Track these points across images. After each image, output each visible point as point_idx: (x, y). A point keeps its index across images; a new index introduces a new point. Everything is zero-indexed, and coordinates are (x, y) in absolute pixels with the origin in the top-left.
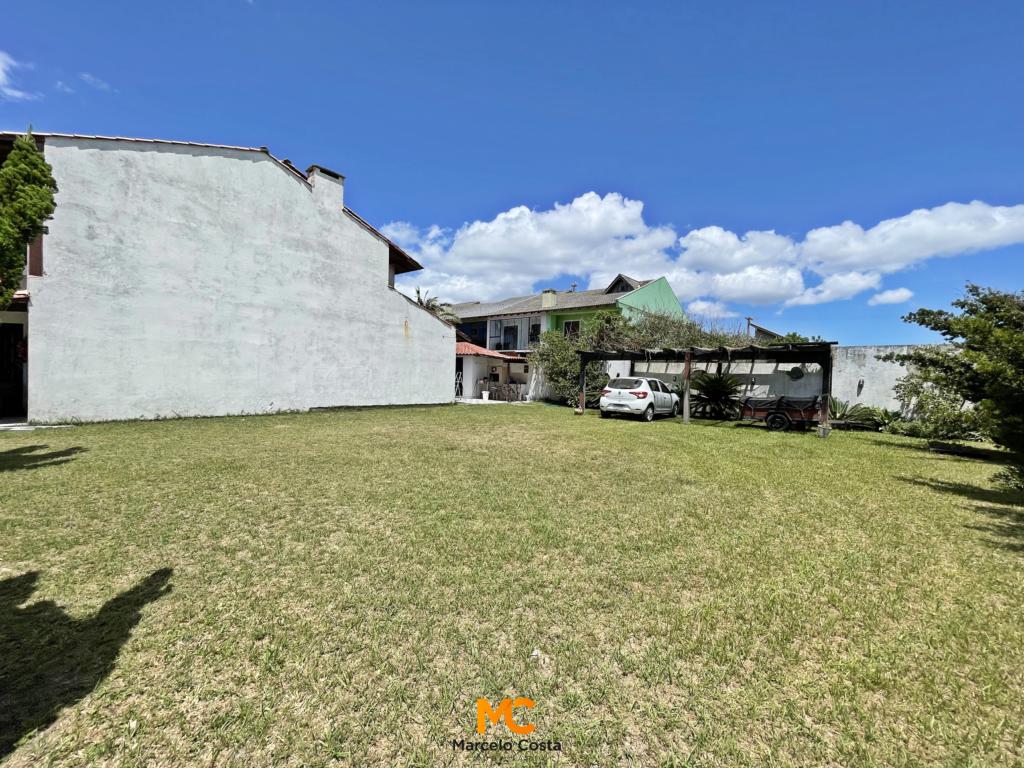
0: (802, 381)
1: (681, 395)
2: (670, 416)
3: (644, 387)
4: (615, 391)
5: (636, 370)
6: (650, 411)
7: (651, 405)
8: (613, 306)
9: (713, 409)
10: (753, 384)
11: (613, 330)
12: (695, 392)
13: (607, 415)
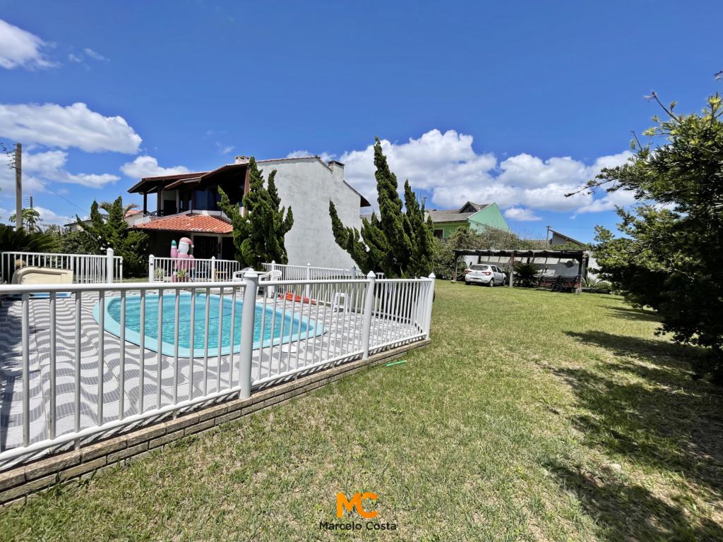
0: (572, 268)
1: (507, 274)
2: (501, 285)
3: (489, 270)
4: (474, 271)
5: (482, 260)
6: (492, 282)
7: (493, 279)
8: (466, 223)
9: (524, 282)
10: (546, 269)
11: (468, 237)
12: (515, 273)
13: (469, 283)
